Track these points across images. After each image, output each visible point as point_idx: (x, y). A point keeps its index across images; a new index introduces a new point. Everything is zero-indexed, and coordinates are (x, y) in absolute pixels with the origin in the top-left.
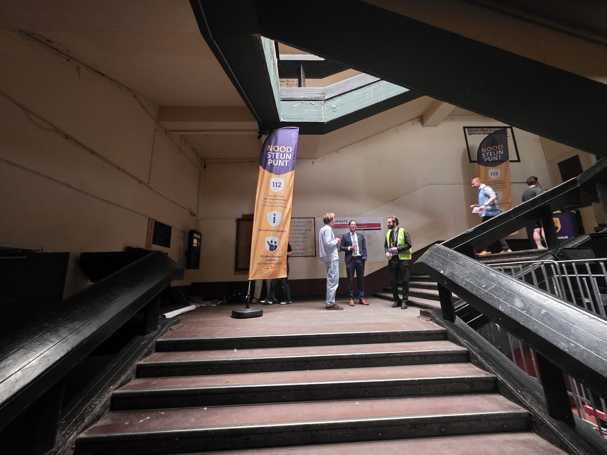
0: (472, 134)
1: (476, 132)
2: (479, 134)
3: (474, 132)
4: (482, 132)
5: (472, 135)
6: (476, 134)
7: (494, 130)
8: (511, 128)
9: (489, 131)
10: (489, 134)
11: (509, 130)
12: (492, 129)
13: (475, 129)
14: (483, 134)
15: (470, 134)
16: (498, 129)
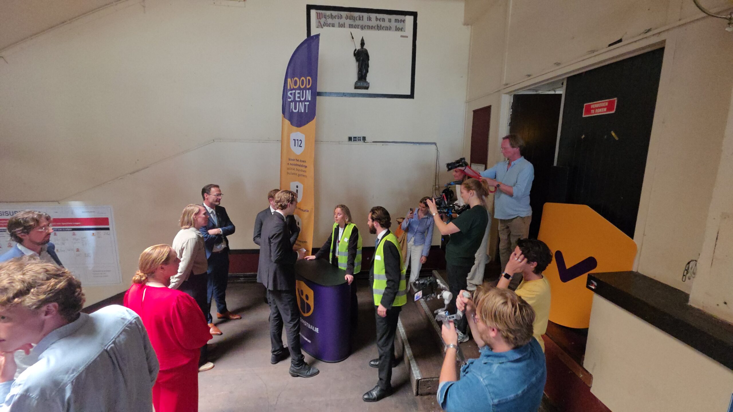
0: (325, 24)
1: (336, 21)
2: (342, 26)
3: (330, 21)
4: (348, 22)
5: (324, 28)
6: (333, 26)
7: (377, 19)
8: (414, 14)
9: (365, 18)
10: (363, 28)
11: (410, 19)
12: (373, 16)
13: (335, 13)
14: (351, 26)
15: (320, 25)
16: (386, 17)
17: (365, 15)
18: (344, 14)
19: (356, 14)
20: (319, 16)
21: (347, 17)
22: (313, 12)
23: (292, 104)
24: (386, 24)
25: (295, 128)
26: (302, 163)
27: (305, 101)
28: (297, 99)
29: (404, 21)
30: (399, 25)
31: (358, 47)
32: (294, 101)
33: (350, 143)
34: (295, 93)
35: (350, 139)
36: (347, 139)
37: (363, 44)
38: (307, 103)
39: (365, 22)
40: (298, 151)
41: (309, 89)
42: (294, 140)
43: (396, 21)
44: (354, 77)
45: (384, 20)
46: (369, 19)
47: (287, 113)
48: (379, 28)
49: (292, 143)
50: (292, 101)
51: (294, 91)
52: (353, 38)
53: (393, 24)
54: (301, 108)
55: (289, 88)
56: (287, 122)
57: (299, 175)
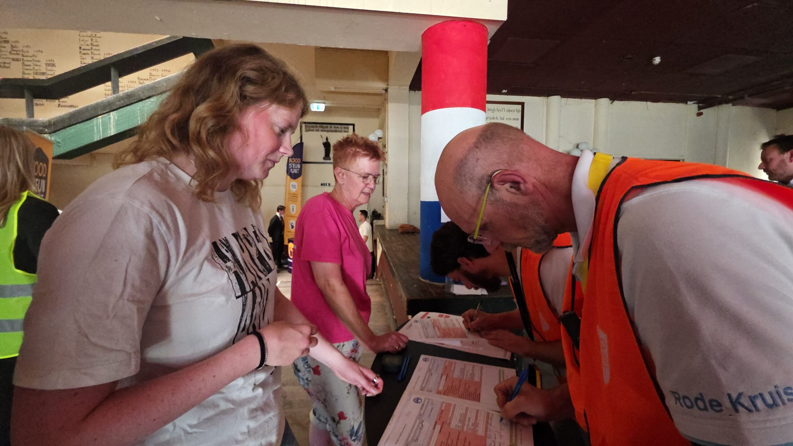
0: (310, 130)
1: (315, 129)
2: (318, 131)
3: (311, 129)
4: (321, 129)
5: (309, 132)
6: (313, 131)
7: (335, 127)
8: (354, 125)
9: (329, 127)
10: (328, 131)
11: (351, 127)
12: (333, 126)
13: (313, 125)
14: (322, 131)
15: (307, 131)
16: (339, 126)
17: (329, 126)
18: (318, 125)
19: (325, 125)
20: (306, 126)
21: (320, 127)
22: (304, 125)
23: (291, 170)
24: (340, 129)
25: (292, 180)
26: (296, 196)
27: (297, 168)
28: (294, 167)
29: (348, 128)
30: (346, 130)
31: (325, 141)
32: (292, 168)
33: (322, 186)
34: (293, 165)
35: (322, 184)
36: (320, 185)
37: (327, 139)
38: (298, 170)
39: (329, 129)
40: (293, 190)
41: (299, 164)
42: (292, 185)
43: (344, 128)
44: (323, 154)
45: (338, 128)
46: (331, 127)
47: (289, 173)
48: (336, 131)
49: (291, 187)
50: (291, 168)
51: (292, 164)
52: (322, 137)
53: (343, 129)
54: (295, 171)
55: (290, 162)
56: (289, 177)
57: (294, 201)
